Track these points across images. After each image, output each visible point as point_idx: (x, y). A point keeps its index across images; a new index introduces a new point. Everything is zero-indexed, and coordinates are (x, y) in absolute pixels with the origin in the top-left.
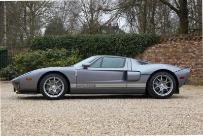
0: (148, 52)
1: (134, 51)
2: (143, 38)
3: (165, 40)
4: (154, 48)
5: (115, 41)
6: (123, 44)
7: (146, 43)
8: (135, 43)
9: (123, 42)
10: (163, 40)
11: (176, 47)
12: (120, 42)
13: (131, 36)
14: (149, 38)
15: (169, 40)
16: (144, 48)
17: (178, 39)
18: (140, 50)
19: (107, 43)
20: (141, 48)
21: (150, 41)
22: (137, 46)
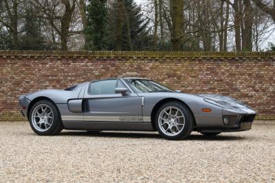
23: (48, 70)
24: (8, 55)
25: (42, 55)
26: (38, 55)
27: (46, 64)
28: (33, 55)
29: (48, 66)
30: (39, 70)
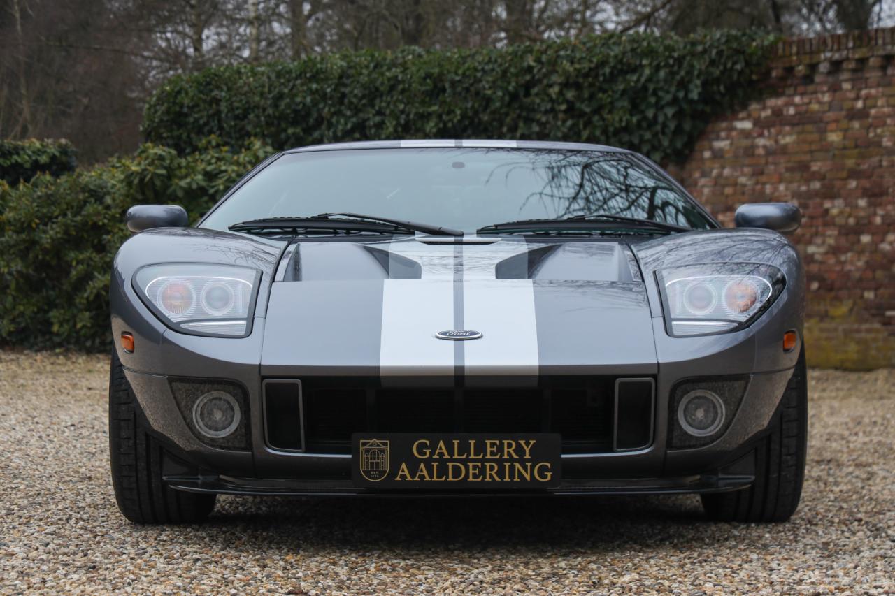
0: (718, 155)
2: (679, 61)
3: (801, 69)
4: (747, 125)
5: (528, 87)
6: (571, 110)
7: (694, 95)
8: (637, 98)
10: (790, 70)
11: (862, 115)
12: (554, 91)
13: (616, 50)
14: (712, 63)
15: (823, 68)
16: (687, 126)
17: (872, 61)
18: (666, 143)
19: (489, 100)
20: (672, 125)
21: (718, 81)
22: (650, 113)
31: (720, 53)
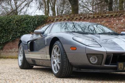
1: (26, 30)
2: (34, 19)
3: (52, 20)
5: (10, 22)
6: (17, 24)
7: (36, 23)
8: (27, 23)
9: (17, 23)
10: (50, 20)
12: (14, 22)
13: (24, 17)
14: (39, 19)
15: (55, 20)
16: (35, 27)
17: (63, 19)
18: (31, 29)
19: (4, 23)
20: (32, 27)
21: (39, 21)
22: (29, 25)
23: (122, 24)
24: (97, 16)
25: (118, 14)
26: (115, 14)
27: (121, 20)
28: (112, 14)
29: (122, 21)
30: (117, 25)
31: (40, 18)
